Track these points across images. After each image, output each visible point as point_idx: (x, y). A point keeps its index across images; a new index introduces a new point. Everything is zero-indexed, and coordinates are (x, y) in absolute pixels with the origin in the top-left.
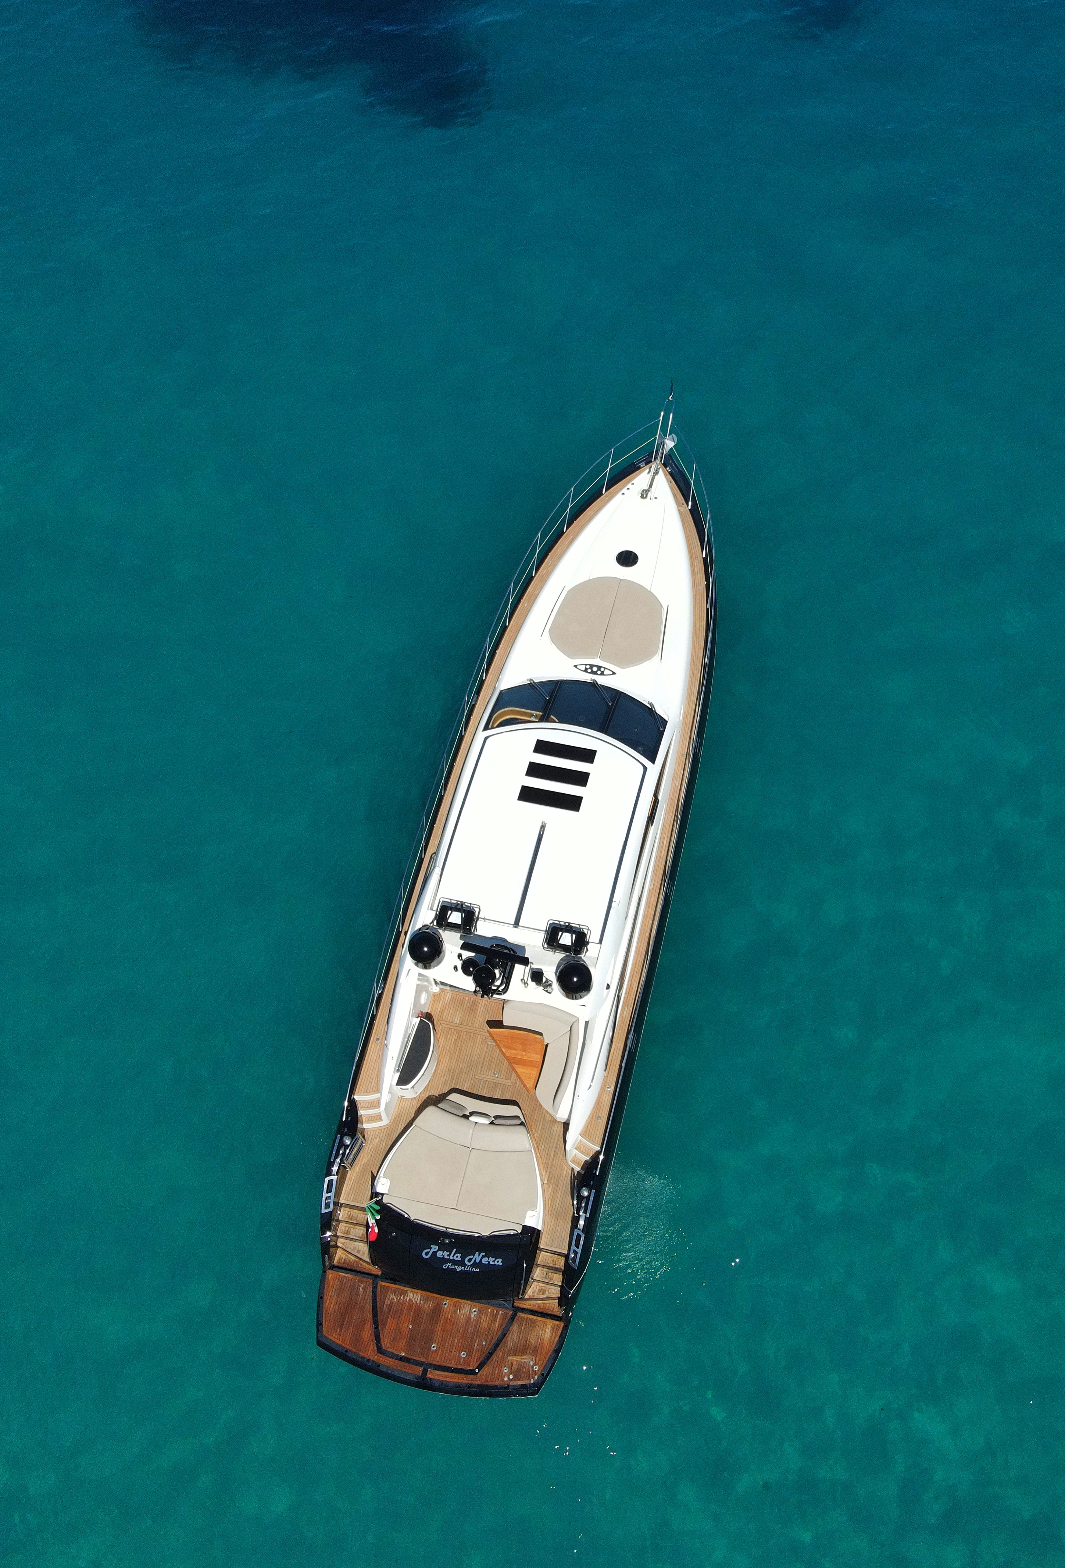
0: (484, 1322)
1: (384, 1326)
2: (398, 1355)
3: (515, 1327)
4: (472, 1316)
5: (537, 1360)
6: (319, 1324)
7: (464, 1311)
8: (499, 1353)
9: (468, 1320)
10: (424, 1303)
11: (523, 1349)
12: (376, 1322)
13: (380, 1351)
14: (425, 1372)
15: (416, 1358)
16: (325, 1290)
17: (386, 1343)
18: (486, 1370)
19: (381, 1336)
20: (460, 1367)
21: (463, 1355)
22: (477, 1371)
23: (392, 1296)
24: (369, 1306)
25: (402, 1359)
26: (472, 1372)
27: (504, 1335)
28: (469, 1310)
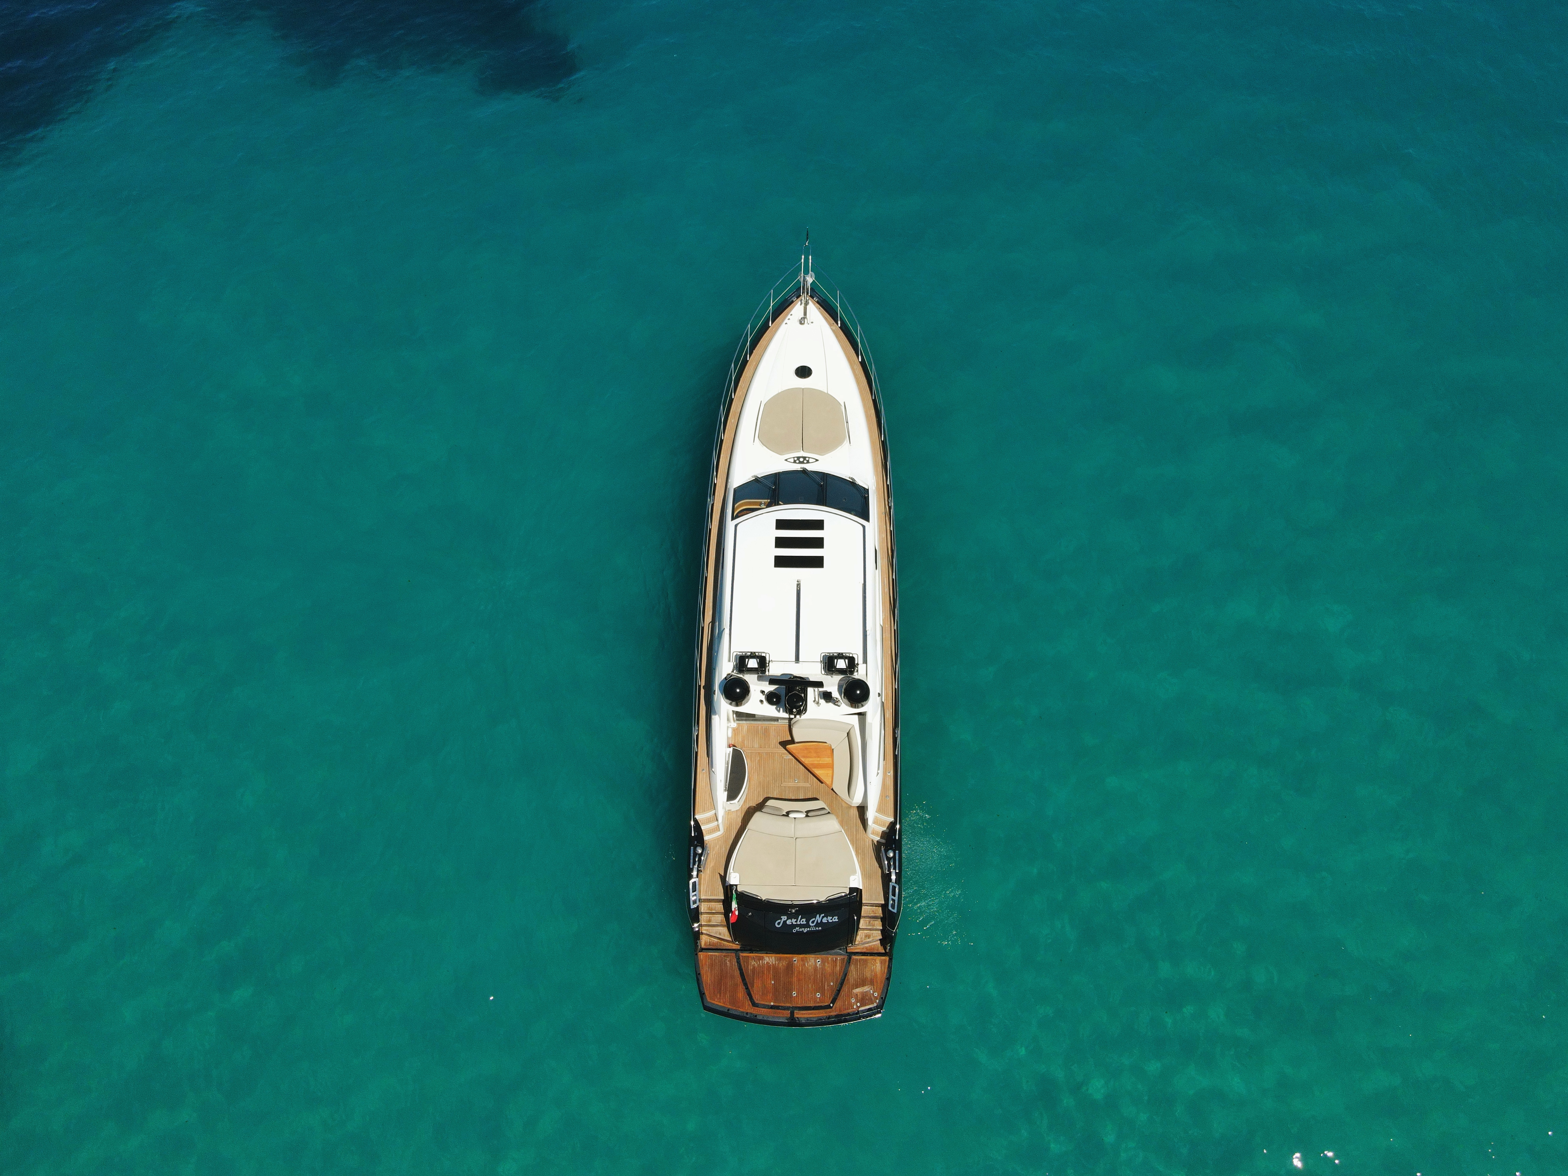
0: (828, 968)
1: (753, 986)
2: (768, 1005)
3: (852, 967)
4: (818, 965)
5: (875, 988)
6: (702, 994)
7: (810, 963)
8: (845, 988)
9: (815, 969)
10: (779, 963)
11: (862, 983)
12: (745, 984)
13: (754, 1004)
14: (792, 1013)
15: (783, 1005)
16: (701, 968)
17: (757, 999)
18: (838, 1003)
19: (752, 993)
20: (817, 1005)
21: (818, 995)
22: (831, 1005)
23: (753, 963)
24: (737, 973)
25: (772, 1007)
26: (828, 1007)
27: (846, 975)
28: (814, 961)
